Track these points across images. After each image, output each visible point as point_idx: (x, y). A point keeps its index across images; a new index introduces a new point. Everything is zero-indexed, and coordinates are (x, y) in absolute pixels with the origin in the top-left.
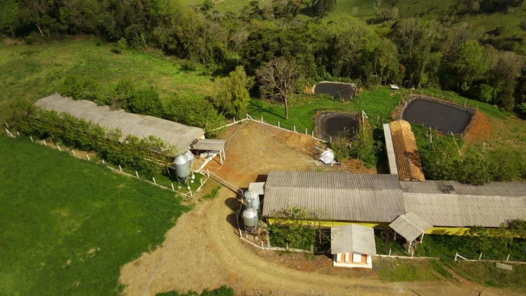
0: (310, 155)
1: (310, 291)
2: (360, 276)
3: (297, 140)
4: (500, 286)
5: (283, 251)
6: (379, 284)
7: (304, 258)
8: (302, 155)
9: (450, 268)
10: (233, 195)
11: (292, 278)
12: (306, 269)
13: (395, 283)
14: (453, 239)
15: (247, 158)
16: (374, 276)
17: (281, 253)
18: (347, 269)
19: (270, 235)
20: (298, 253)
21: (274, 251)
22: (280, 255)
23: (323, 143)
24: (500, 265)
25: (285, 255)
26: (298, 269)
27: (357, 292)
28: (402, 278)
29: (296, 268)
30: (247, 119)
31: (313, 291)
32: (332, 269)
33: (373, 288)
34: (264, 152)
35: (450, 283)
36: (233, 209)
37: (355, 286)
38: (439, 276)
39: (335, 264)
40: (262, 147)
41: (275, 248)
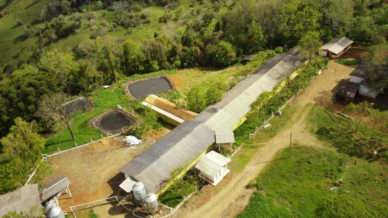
0: (121, 147)
1: (223, 207)
2: (231, 179)
3: (101, 146)
4: (276, 134)
5: (183, 204)
6: (242, 174)
7: (198, 197)
8: (117, 151)
9: (252, 143)
10: (109, 206)
11: (207, 211)
12: (206, 200)
13: (246, 168)
14: (237, 131)
15: (83, 180)
16: (235, 174)
17: (184, 206)
18: (221, 181)
19: (165, 204)
20: (191, 197)
21: (179, 209)
22: (185, 207)
23: (118, 136)
24: (266, 126)
25: (187, 205)
26: (203, 204)
27: (240, 186)
28: (245, 163)
29: (201, 204)
30: (44, 158)
31: (225, 206)
32: (216, 188)
33: (242, 178)
34: (89, 167)
35: (261, 149)
36: (122, 213)
37: (236, 185)
38: (254, 150)
39: (215, 184)
40: (83, 166)
41: (178, 207)
